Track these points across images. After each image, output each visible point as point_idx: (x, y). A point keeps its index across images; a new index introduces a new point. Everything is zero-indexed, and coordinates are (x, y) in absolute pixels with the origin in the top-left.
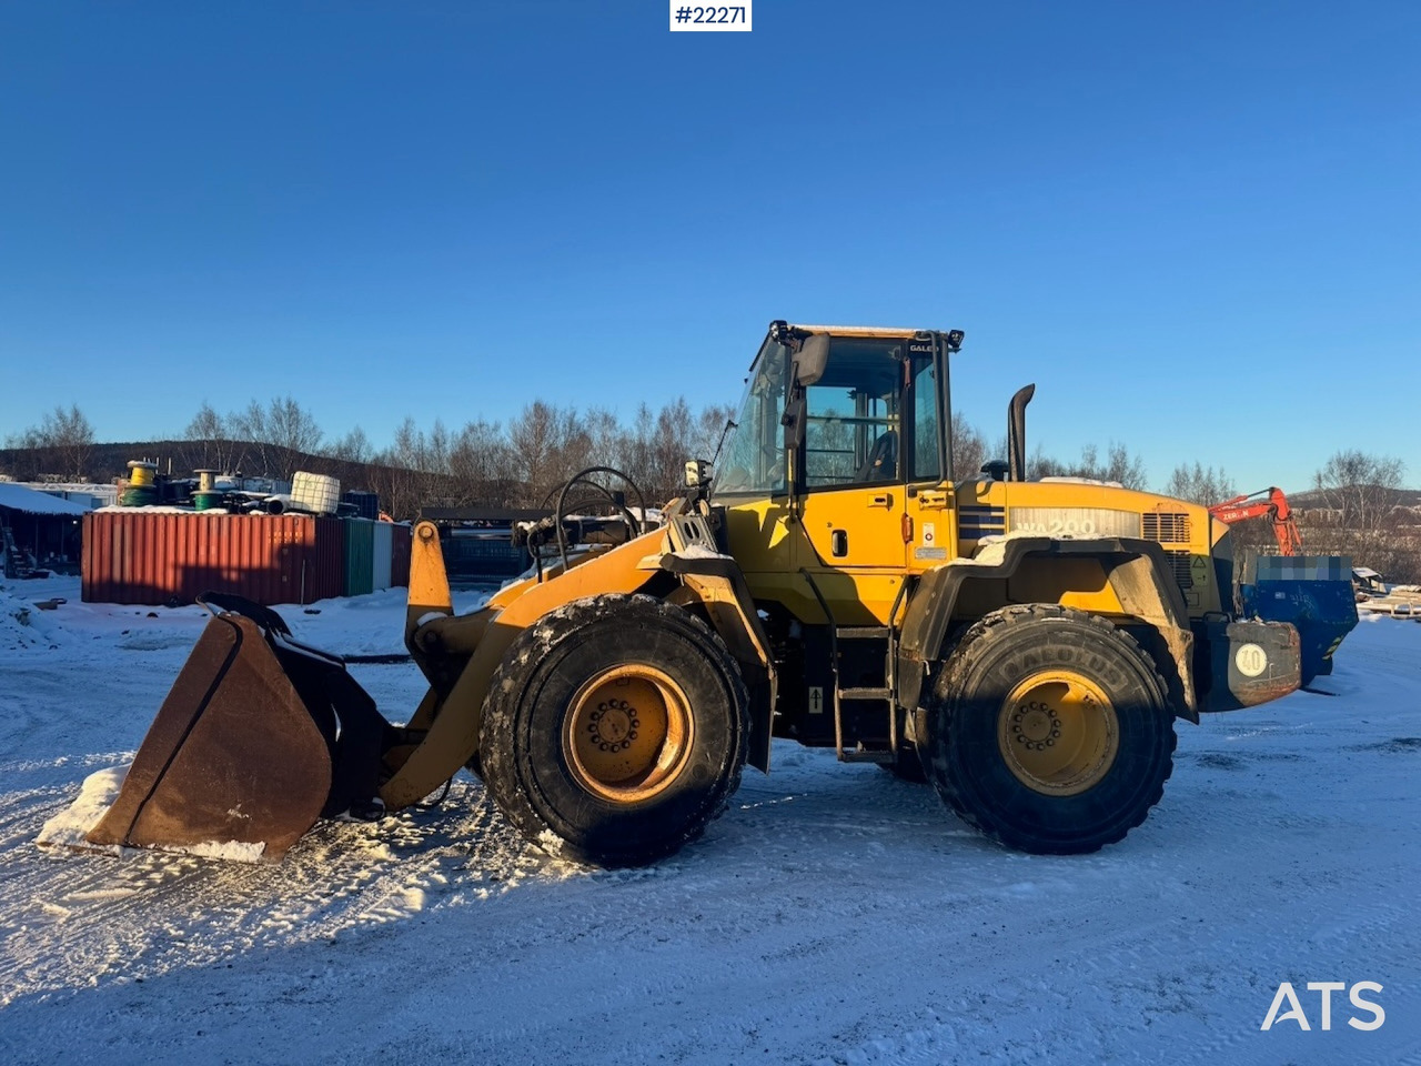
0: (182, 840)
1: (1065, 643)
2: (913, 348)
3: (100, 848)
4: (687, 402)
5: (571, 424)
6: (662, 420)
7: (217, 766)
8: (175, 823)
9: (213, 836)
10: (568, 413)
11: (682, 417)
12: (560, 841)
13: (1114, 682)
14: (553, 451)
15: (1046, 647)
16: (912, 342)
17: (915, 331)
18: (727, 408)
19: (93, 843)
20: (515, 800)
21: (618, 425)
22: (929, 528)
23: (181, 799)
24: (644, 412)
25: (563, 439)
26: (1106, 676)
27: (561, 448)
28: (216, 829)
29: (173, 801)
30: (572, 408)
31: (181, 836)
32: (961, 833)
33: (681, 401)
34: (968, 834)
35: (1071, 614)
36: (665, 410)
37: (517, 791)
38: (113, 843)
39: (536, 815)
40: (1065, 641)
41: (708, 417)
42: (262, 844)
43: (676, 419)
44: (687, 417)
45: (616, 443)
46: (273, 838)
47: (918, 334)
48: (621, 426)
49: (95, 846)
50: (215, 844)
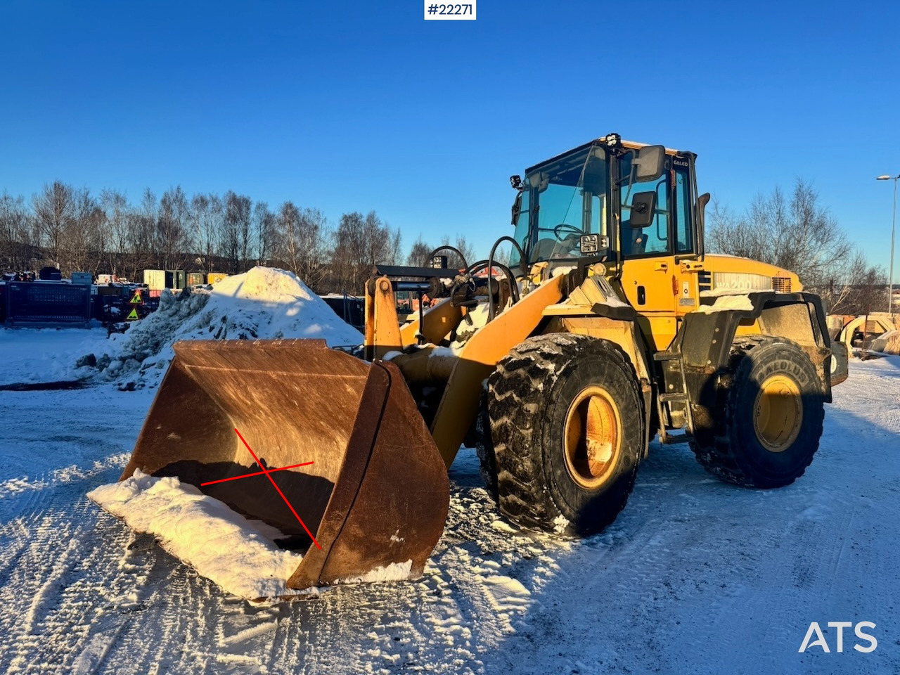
0: (358, 571)
1: (784, 358)
2: (675, 163)
3: (303, 592)
4: (183, 190)
5: (87, 203)
6: (164, 202)
7: (385, 497)
8: (355, 556)
9: (378, 563)
10: (83, 192)
11: (179, 200)
12: (566, 522)
13: (803, 381)
14: (70, 222)
15: (776, 361)
16: (675, 158)
17: (676, 151)
18: (211, 196)
19: (296, 589)
20: (542, 496)
21: (128, 203)
22: (686, 285)
23: (360, 533)
24: (149, 195)
25: (78, 211)
26: (800, 378)
27: (77, 219)
28: (383, 555)
29: (355, 536)
30: (85, 189)
31: (358, 567)
32: (707, 481)
33: (179, 188)
34: (712, 481)
35: (784, 340)
36: (166, 194)
37: (544, 489)
38: (309, 586)
39: (555, 506)
40: (783, 357)
41: (196, 202)
42: (410, 561)
43: (174, 201)
44: (184, 201)
45: (127, 217)
46: (416, 554)
47: (679, 153)
48: (130, 205)
49: (299, 592)
50: (380, 568)
